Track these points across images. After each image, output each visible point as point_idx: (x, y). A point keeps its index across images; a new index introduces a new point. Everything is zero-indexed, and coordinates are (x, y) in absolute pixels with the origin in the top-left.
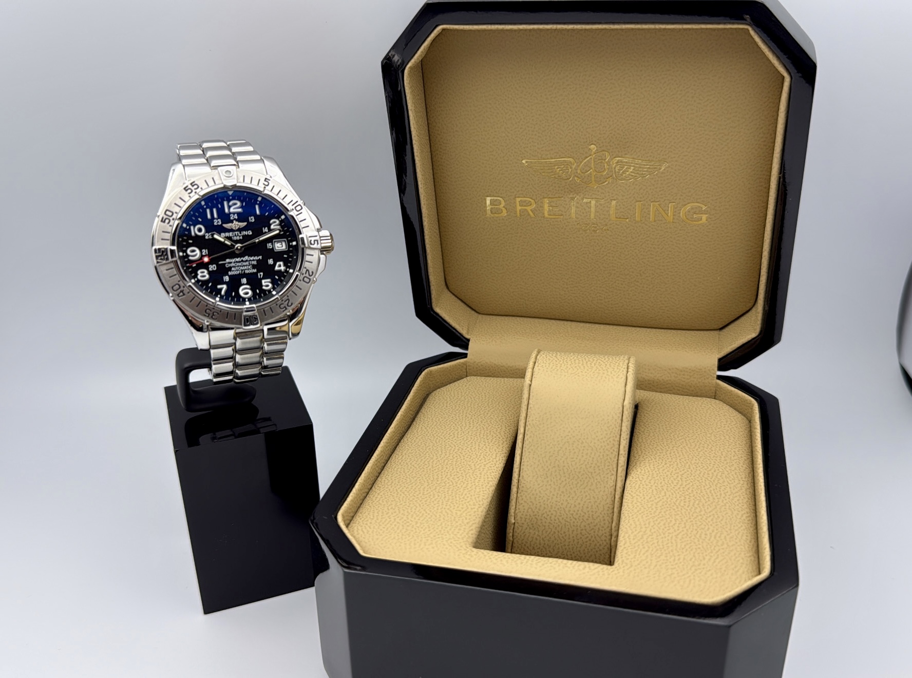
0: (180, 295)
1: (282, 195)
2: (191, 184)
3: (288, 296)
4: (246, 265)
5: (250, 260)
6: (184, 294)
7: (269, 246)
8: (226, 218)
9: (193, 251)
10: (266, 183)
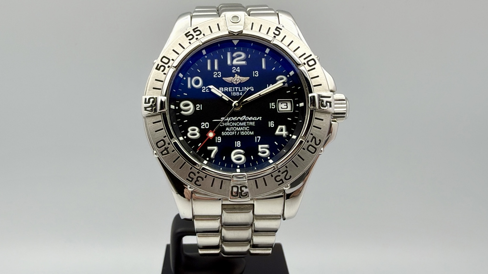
0: (163, 153)
1: (293, 46)
2: (194, 30)
3: (286, 167)
4: (243, 126)
5: (248, 121)
6: (168, 153)
7: (272, 105)
8: (227, 71)
9: (187, 105)
10: (277, 33)
